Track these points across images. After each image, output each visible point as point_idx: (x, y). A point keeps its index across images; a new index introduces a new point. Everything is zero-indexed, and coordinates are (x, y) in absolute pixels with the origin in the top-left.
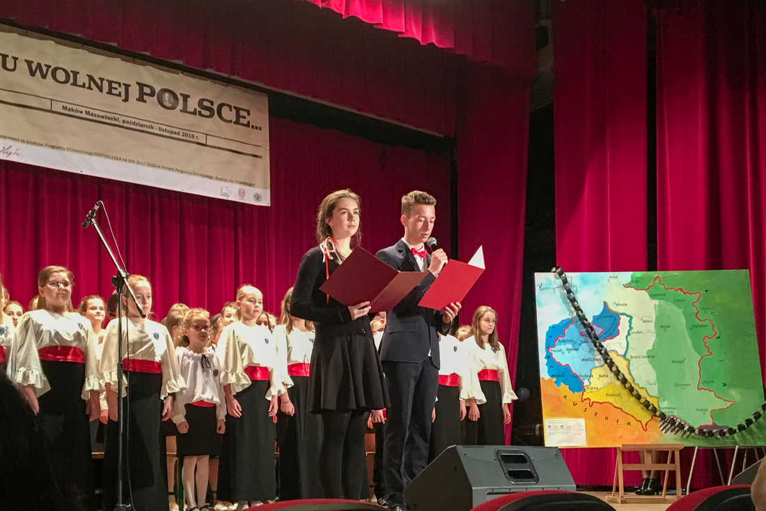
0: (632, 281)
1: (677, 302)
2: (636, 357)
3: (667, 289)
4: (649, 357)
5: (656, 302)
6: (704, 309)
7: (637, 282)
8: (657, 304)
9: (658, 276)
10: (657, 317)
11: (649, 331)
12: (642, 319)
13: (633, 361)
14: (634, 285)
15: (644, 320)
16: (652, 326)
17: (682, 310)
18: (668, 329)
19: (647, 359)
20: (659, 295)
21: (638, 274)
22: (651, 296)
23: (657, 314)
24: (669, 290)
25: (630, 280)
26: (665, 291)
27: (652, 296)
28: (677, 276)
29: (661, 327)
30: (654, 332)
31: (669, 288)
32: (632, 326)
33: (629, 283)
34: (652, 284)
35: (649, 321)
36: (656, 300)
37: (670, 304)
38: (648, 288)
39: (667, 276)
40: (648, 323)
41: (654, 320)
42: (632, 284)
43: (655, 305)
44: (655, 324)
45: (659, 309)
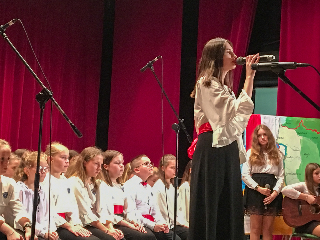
0: (286, 123)
1: (314, 138)
2: (290, 174)
3: (307, 130)
4: (297, 174)
5: (301, 138)
7: (289, 124)
8: (302, 139)
9: (302, 121)
10: (302, 148)
11: (297, 156)
12: (293, 149)
13: (288, 176)
14: (287, 125)
16: (299, 154)
17: (316, 145)
18: (308, 156)
19: (296, 175)
20: (303, 133)
21: (290, 118)
23: (302, 145)
24: (308, 130)
25: (285, 122)
27: (299, 134)
28: (313, 121)
29: (304, 154)
30: (300, 158)
31: (308, 129)
32: (287, 153)
33: (285, 124)
34: (299, 126)
35: (297, 150)
36: (301, 137)
37: (309, 139)
38: (296, 128)
39: (307, 121)
40: (296, 151)
41: (300, 150)
42: (287, 124)
43: (300, 140)
44: (301, 153)
45: (303, 143)
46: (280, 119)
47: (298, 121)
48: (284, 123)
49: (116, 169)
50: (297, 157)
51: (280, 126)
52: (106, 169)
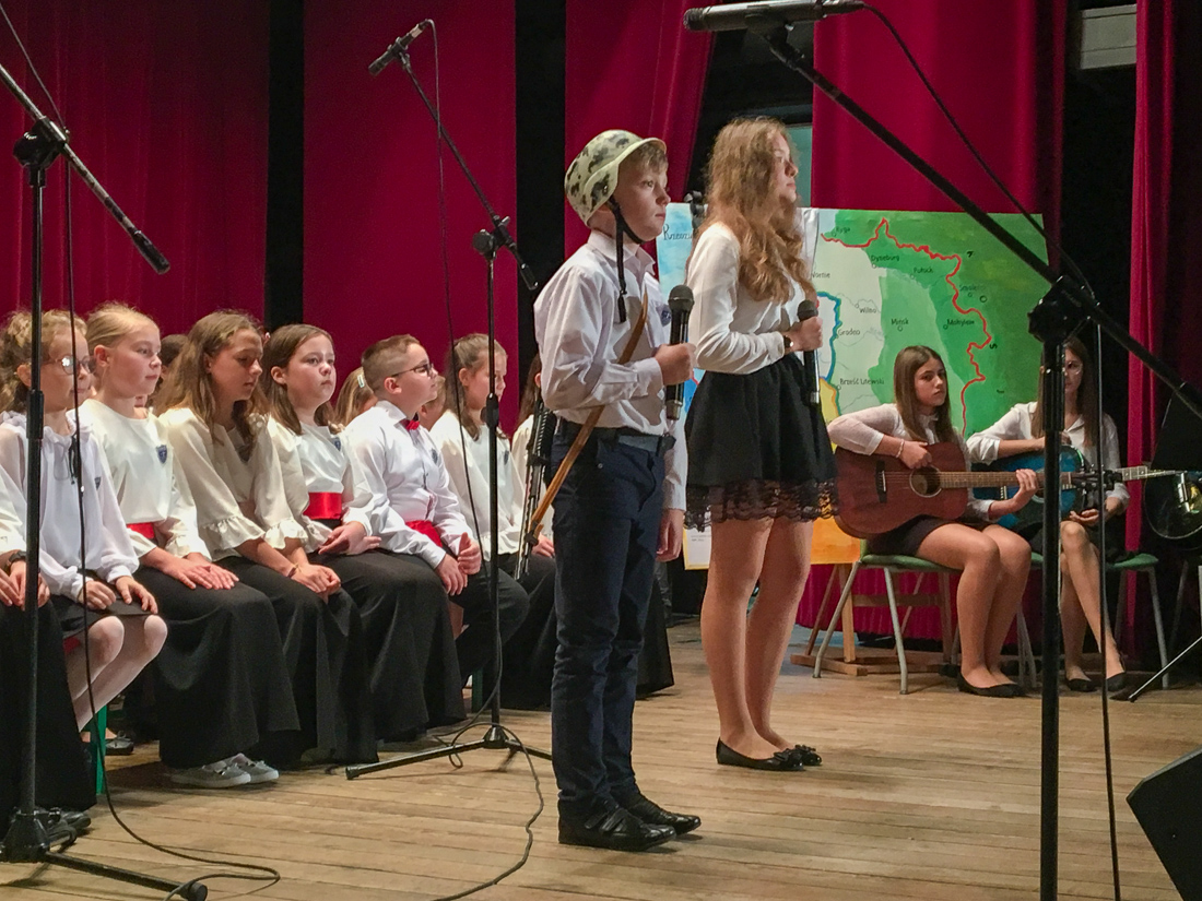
0: (837, 229)
1: (921, 272)
2: (850, 382)
3: (900, 247)
4: (873, 382)
5: (883, 272)
6: (965, 288)
7: (847, 230)
8: (885, 275)
9: (884, 221)
10: (885, 303)
11: (872, 329)
12: (857, 306)
13: (844, 389)
14: (841, 235)
15: (862, 307)
16: (876, 320)
17: (928, 290)
18: (904, 326)
19: (869, 386)
20: (886, 258)
21: (849, 214)
22: (873, 258)
23: (885, 294)
24: (904, 249)
25: (834, 226)
26: (896, 251)
27: (877, 260)
28: (918, 221)
29: (893, 322)
30: (879, 333)
31: (904, 245)
32: (840, 319)
33: (832, 233)
34: (875, 236)
35: (870, 310)
36: (881, 269)
37: (907, 276)
38: (866, 243)
39: (899, 219)
40: (868, 314)
41: (880, 309)
42: (838, 233)
43: (880, 278)
44: (883, 317)
45: (890, 287)
46: (817, 216)
47: (872, 223)
48: (830, 230)
49: (308, 379)
50: (872, 331)
51: (820, 238)
52: (280, 380)
